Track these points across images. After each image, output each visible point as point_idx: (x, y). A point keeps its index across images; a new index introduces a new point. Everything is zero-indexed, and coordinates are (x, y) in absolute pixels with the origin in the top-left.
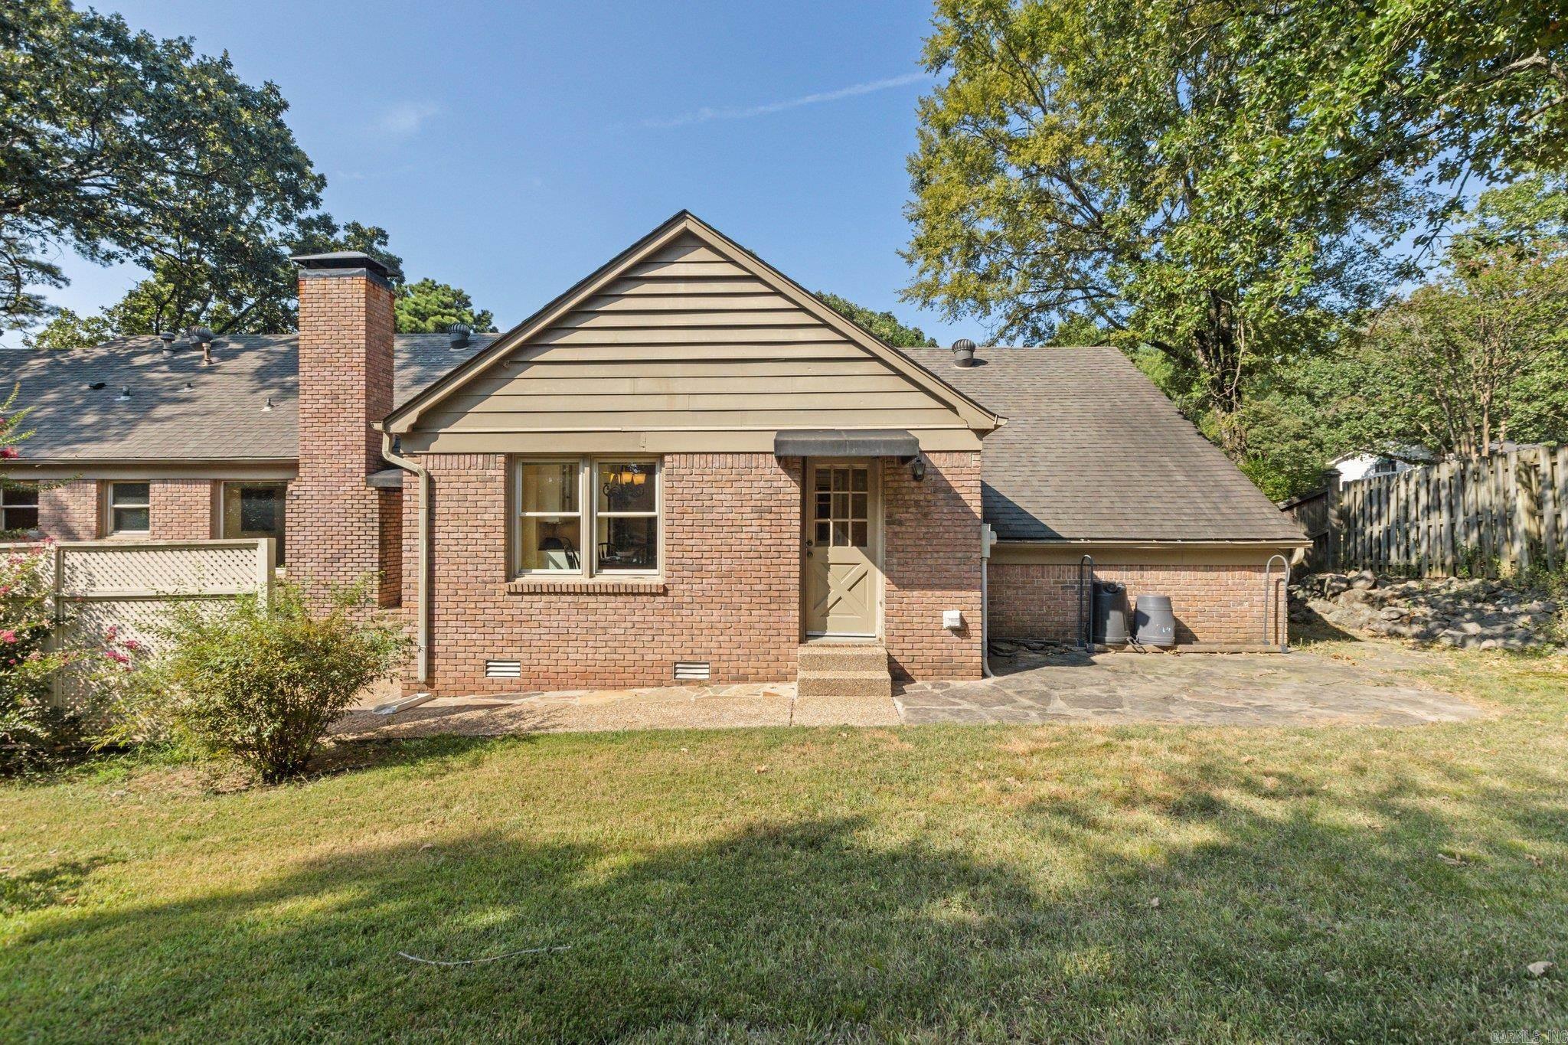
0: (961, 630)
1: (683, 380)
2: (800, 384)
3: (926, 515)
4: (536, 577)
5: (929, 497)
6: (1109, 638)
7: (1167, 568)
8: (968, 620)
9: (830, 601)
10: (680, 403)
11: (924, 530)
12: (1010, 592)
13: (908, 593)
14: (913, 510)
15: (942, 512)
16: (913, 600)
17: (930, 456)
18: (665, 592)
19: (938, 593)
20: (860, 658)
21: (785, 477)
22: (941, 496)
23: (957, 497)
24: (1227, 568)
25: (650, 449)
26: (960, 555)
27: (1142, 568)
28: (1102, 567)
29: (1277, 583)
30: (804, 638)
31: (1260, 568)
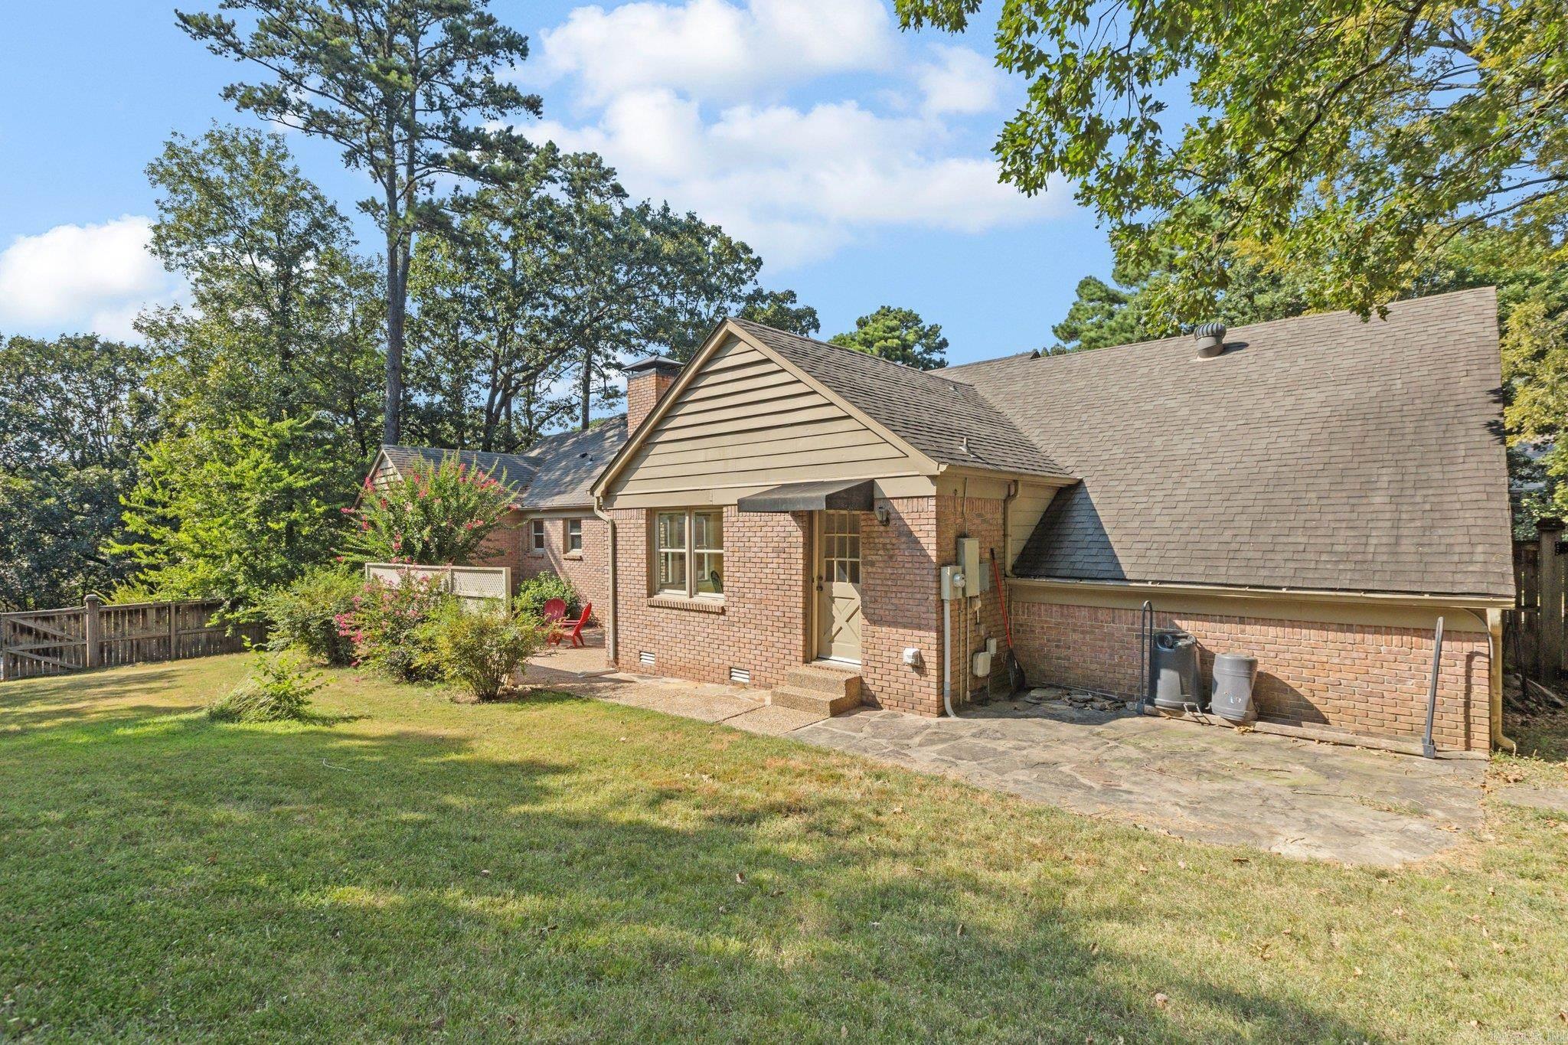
0: (919, 666)
1: (733, 447)
2: (802, 444)
3: (891, 557)
4: (668, 595)
5: (894, 541)
6: (1160, 700)
7: (1280, 623)
8: (926, 659)
9: (834, 630)
10: (731, 466)
11: (890, 571)
12: (1077, 636)
13: (878, 629)
14: (881, 552)
15: (903, 555)
16: (882, 635)
17: (895, 502)
18: (723, 612)
19: (901, 631)
20: (826, 681)
21: (793, 523)
22: (903, 539)
23: (917, 541)
24: (1377, 630)
25: (715, 503)
26: (918, 596)
27: (1242, 620)
28: (1186, 616)
29: (1470, 657)
30: (807, 660)
31: (1428, 633)
